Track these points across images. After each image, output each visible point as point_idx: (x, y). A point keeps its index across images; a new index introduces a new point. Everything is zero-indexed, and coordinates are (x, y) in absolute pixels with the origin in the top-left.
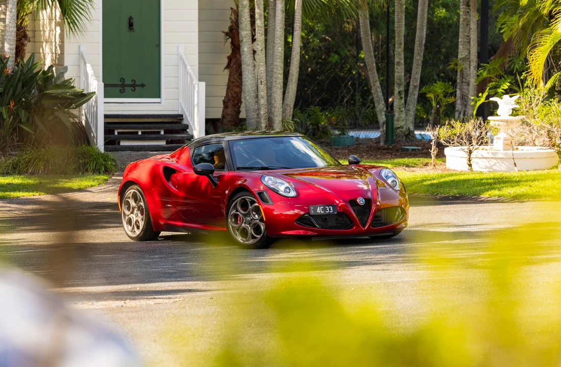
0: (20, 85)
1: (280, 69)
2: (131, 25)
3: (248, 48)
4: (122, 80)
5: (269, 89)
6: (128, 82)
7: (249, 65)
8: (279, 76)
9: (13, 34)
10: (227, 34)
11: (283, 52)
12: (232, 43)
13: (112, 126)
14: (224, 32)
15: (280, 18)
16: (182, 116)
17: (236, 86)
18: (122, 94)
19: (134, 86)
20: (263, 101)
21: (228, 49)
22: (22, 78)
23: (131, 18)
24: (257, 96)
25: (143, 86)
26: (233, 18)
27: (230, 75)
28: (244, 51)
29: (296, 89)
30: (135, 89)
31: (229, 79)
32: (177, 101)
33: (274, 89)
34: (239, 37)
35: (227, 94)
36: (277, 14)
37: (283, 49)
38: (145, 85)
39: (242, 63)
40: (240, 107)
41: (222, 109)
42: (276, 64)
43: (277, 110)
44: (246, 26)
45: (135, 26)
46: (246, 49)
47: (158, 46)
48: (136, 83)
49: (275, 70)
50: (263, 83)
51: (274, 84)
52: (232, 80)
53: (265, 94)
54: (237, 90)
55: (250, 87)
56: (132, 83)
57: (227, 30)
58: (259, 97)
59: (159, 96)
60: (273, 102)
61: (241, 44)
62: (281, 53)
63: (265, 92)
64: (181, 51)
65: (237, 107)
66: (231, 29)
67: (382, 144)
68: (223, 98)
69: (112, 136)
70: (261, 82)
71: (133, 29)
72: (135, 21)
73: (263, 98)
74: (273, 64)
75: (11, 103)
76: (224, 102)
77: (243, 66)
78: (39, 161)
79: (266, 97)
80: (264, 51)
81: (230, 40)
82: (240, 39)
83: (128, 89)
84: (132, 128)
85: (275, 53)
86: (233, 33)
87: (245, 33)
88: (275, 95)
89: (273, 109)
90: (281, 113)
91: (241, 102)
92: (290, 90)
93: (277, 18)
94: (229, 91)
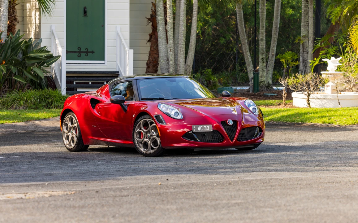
0: (10, 50)
1: (183, 41)
2: (85, 12)
3: (162, 28)
4: (79, 48)
5: (176, 55)
6: (83, 50)
7: (163, 39)
8: (183, 46)
9: (6, 17)
10: (149, 19)
11: (185, 30)
12: (152, 25)
13: (72, 78)
14: (147, 18)
15: (183, 8)
16: (118, 72)
17: (155, 53)
18: (79, 58)
19: (87, 52)
20: (171, 63)
21: (150, 29)
22: (11, 45)
23: (85, 8)
24: (168, 60)
25: (93, 52)
26: (153, 8)
27: (151, 46)
28: (159, 30)
29: (194, 55)
30: (88, 55)
31: (150, 49)
32: (115, 62)
33: (179, 55)
34: (156, 21)
35: (149, 59)
36: (181, 5)
37: (185, 28)
38: (94, 52)
39: (158, 37)
40: (157, 67)
41: (146, 69)
42: (181, 38)
43: (181, 68)
44: (161, 14)
45: (88, 13)
46: (161, 29)
47: (103, 26)
48: (88, 51)
49: (180, 42)
50: (172, 50)
51: (179, 51)
52: (152, 49)
53: (173, 58)
54: (156, 56)
55: (163, 53)
56: (85, 51)
57: (149, 17)
58: (169, 60)
59: (104, 60)
60: (179, 63)
61: (158, 25)
62: (184, 31)
63: (173, 56)
64: (118, 30)
65: (155, 67)
66: (152, 16)
67: (251, 92)
68: (147, 62)
69: (72, 85)
70: (171, 50)
71: (86, 15)
72: (87, 10)
73: (172, 60)
74: (178, 38)
75: (3, 62)
76: (147, 64)
77: (159, 40)
78: (21, 100)
79: (174, 60)
80: (172, 30)
81: (151, 23)
82: (157, 22)
83: (83, 55)
84: (85, 80)
85: (180, 31)
86: (153, 19)
87: (160, 18)
88: (180, 59)
89: (179, 68)
90: (184, 71)
91: (158, 64)
92: (190, 55)
93: (181, 8)
94: (150, 57)
